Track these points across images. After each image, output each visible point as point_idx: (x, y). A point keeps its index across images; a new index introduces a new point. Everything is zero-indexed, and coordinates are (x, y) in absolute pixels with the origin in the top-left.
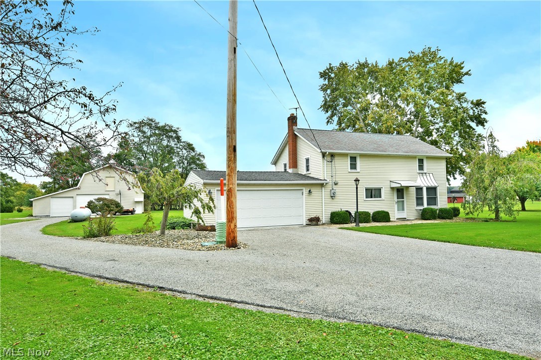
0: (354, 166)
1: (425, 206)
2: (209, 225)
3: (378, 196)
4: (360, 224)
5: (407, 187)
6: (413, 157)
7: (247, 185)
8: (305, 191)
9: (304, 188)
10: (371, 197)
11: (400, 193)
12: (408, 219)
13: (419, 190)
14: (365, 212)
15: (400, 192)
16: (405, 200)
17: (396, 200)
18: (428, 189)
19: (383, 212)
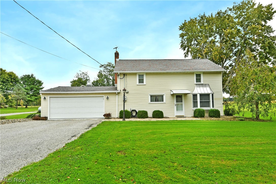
0: (141, 81)
1: (199, 107)
2: (44, 116)
3: (161, 100)
4: (126, 119)
5: (186, 94)
6: (192, 73)
7: (67, 94)
8: (105, 97)
9: (104, 96)
10: (156, 101)
11: (179, 99)
12: (186, 116)
13: (195, 96)
14: (143, 111)
15: (179, 97)
16: (183, 103)
17: (175, 103)
18: (201, 95)
19: (159, 111)
